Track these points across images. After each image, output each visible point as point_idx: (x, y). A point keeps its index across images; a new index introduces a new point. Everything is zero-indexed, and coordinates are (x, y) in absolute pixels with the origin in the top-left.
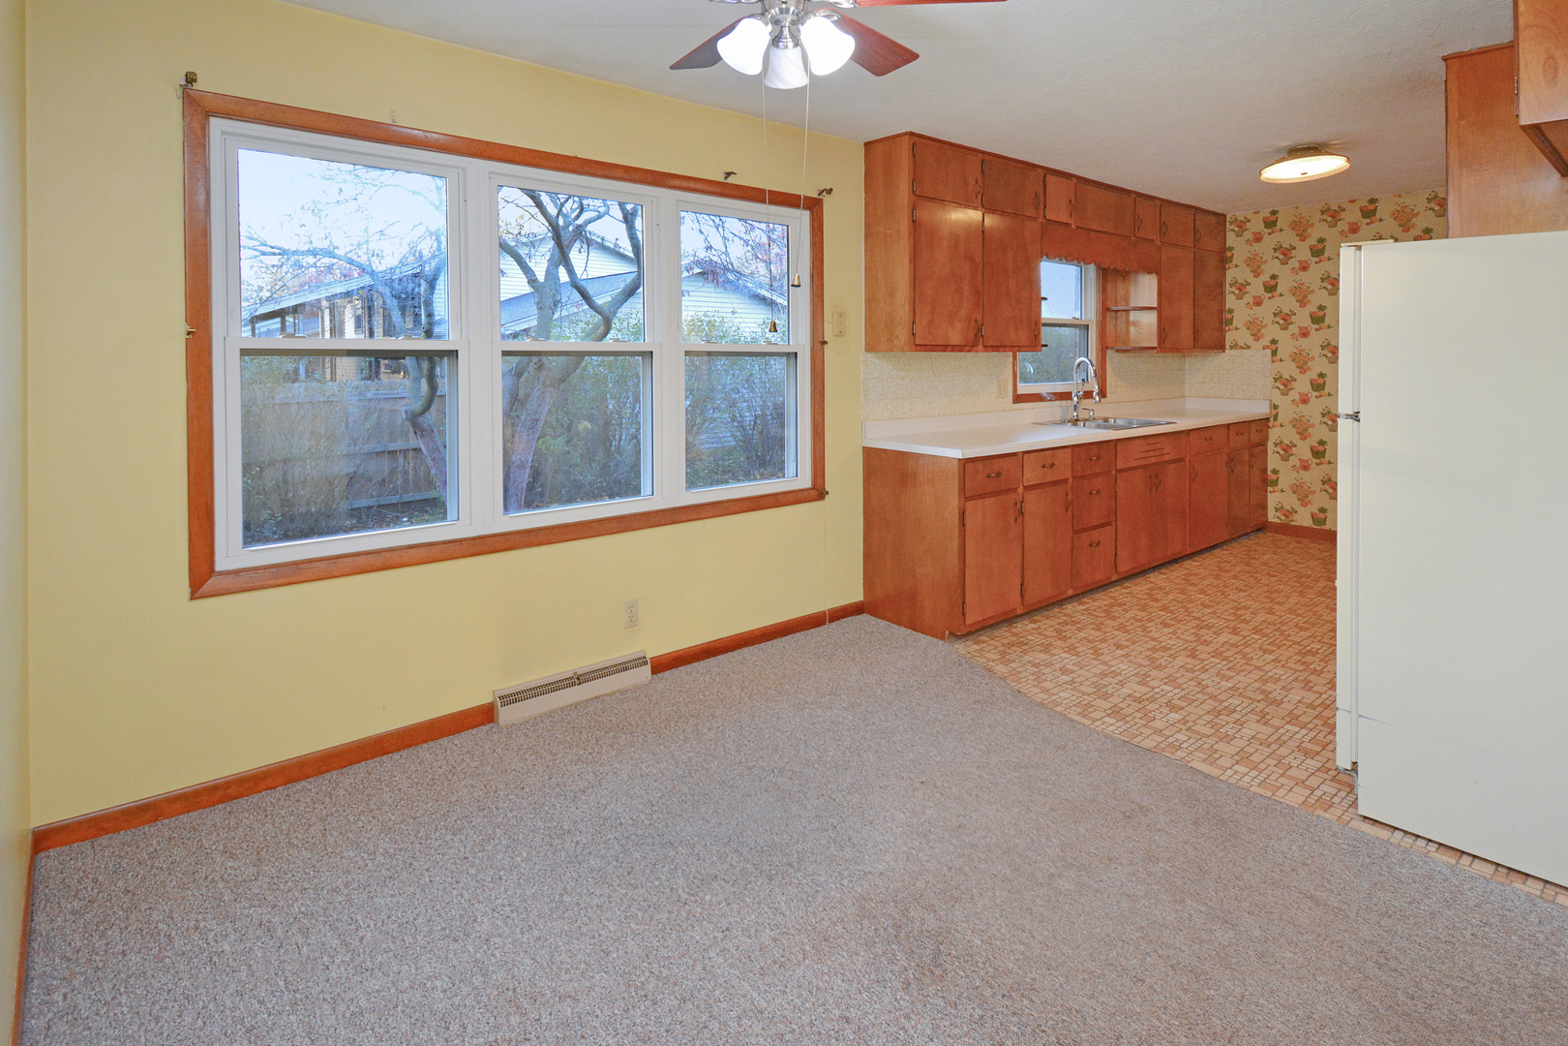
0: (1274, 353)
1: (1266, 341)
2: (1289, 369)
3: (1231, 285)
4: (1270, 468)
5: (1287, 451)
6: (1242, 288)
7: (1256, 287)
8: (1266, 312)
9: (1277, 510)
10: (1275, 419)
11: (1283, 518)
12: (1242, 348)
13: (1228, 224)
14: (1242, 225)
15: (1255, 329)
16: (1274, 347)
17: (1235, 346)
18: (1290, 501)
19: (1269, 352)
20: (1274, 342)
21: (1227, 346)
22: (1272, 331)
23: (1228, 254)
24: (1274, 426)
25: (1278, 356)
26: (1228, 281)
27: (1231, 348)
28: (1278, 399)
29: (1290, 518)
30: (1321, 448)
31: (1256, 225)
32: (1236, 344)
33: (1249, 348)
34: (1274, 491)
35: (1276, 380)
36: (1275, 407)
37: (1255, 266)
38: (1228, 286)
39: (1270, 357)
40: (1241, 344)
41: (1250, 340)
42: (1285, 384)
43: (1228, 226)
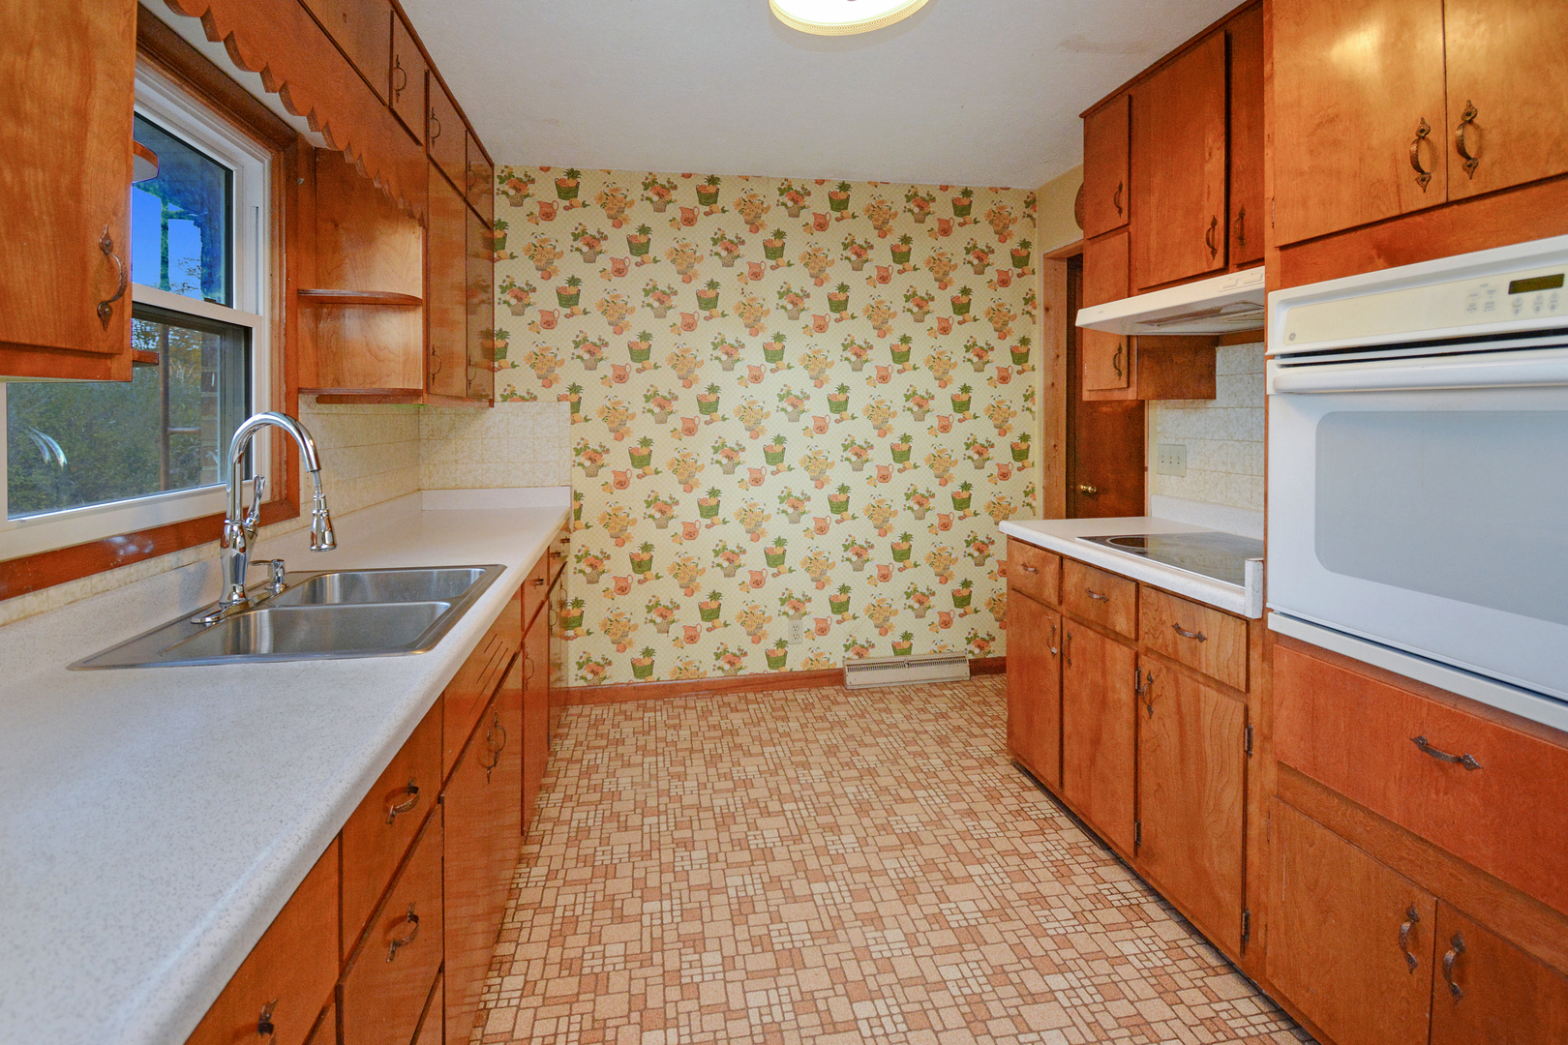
0: (576, 407)
1: (561, 388)
2: (597, 434)
3: (503, 290)
4: (570, 599)
5: (596, 565)
6: (521, 296)
7: (545, 297)
8: (561, 339)
9: (580, 666)
10: (578, 518)
11: (590, 676)
12: (523, 399)
13: (497, 180)
14: (520, 186)
15: (544, 366)
16: (574, 397)
17: (511, 396)
18: (599, 646)
19: (566, 406)
20: (575, 389)
21: (498, 398)
22: (571, 372)
23: (498, 234)
24: (575, 529)
25: (582, 414)
26: (498, 282)
27: (505, 398)
28: (582, 483)
29: (601, 675)
30: (645, 556)
31: (544, 190)
32: (513, 393)
33: (535, 398)
34: (576, 636)
35: (578, 452)
36: (577, 496)
37: (543, 257)
38: (497, 290)
39: (568, 415)
40: (521, 392)
41: (536, 386)
42: (592, 458)
43: (496, 186)
